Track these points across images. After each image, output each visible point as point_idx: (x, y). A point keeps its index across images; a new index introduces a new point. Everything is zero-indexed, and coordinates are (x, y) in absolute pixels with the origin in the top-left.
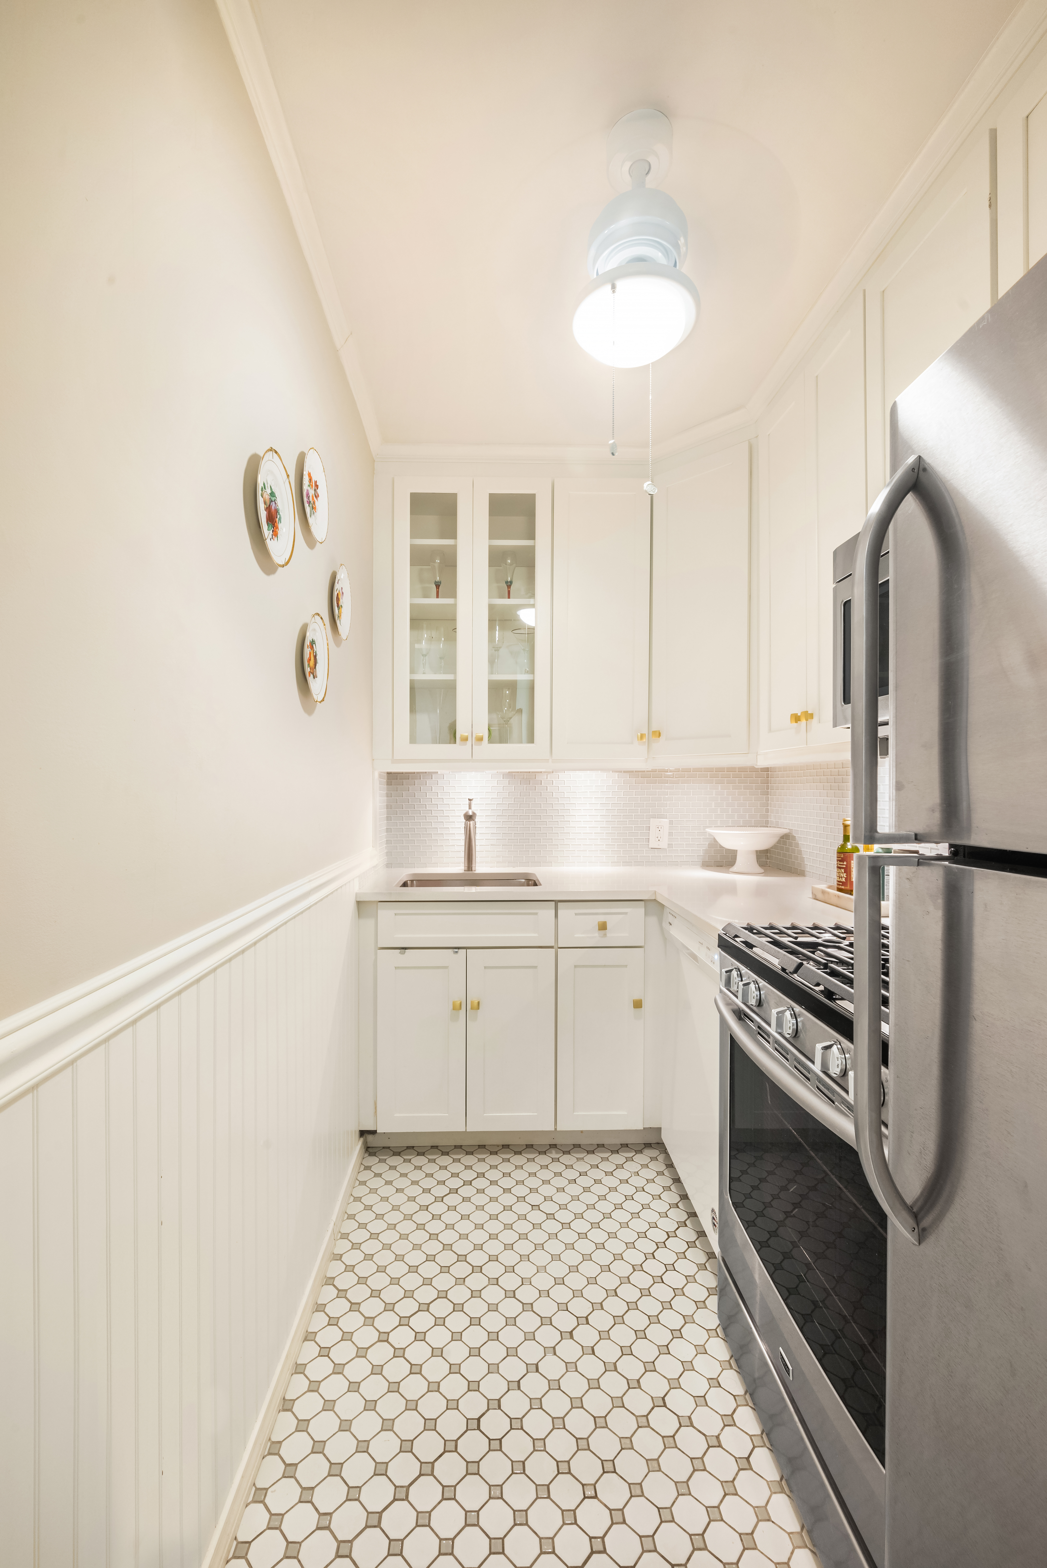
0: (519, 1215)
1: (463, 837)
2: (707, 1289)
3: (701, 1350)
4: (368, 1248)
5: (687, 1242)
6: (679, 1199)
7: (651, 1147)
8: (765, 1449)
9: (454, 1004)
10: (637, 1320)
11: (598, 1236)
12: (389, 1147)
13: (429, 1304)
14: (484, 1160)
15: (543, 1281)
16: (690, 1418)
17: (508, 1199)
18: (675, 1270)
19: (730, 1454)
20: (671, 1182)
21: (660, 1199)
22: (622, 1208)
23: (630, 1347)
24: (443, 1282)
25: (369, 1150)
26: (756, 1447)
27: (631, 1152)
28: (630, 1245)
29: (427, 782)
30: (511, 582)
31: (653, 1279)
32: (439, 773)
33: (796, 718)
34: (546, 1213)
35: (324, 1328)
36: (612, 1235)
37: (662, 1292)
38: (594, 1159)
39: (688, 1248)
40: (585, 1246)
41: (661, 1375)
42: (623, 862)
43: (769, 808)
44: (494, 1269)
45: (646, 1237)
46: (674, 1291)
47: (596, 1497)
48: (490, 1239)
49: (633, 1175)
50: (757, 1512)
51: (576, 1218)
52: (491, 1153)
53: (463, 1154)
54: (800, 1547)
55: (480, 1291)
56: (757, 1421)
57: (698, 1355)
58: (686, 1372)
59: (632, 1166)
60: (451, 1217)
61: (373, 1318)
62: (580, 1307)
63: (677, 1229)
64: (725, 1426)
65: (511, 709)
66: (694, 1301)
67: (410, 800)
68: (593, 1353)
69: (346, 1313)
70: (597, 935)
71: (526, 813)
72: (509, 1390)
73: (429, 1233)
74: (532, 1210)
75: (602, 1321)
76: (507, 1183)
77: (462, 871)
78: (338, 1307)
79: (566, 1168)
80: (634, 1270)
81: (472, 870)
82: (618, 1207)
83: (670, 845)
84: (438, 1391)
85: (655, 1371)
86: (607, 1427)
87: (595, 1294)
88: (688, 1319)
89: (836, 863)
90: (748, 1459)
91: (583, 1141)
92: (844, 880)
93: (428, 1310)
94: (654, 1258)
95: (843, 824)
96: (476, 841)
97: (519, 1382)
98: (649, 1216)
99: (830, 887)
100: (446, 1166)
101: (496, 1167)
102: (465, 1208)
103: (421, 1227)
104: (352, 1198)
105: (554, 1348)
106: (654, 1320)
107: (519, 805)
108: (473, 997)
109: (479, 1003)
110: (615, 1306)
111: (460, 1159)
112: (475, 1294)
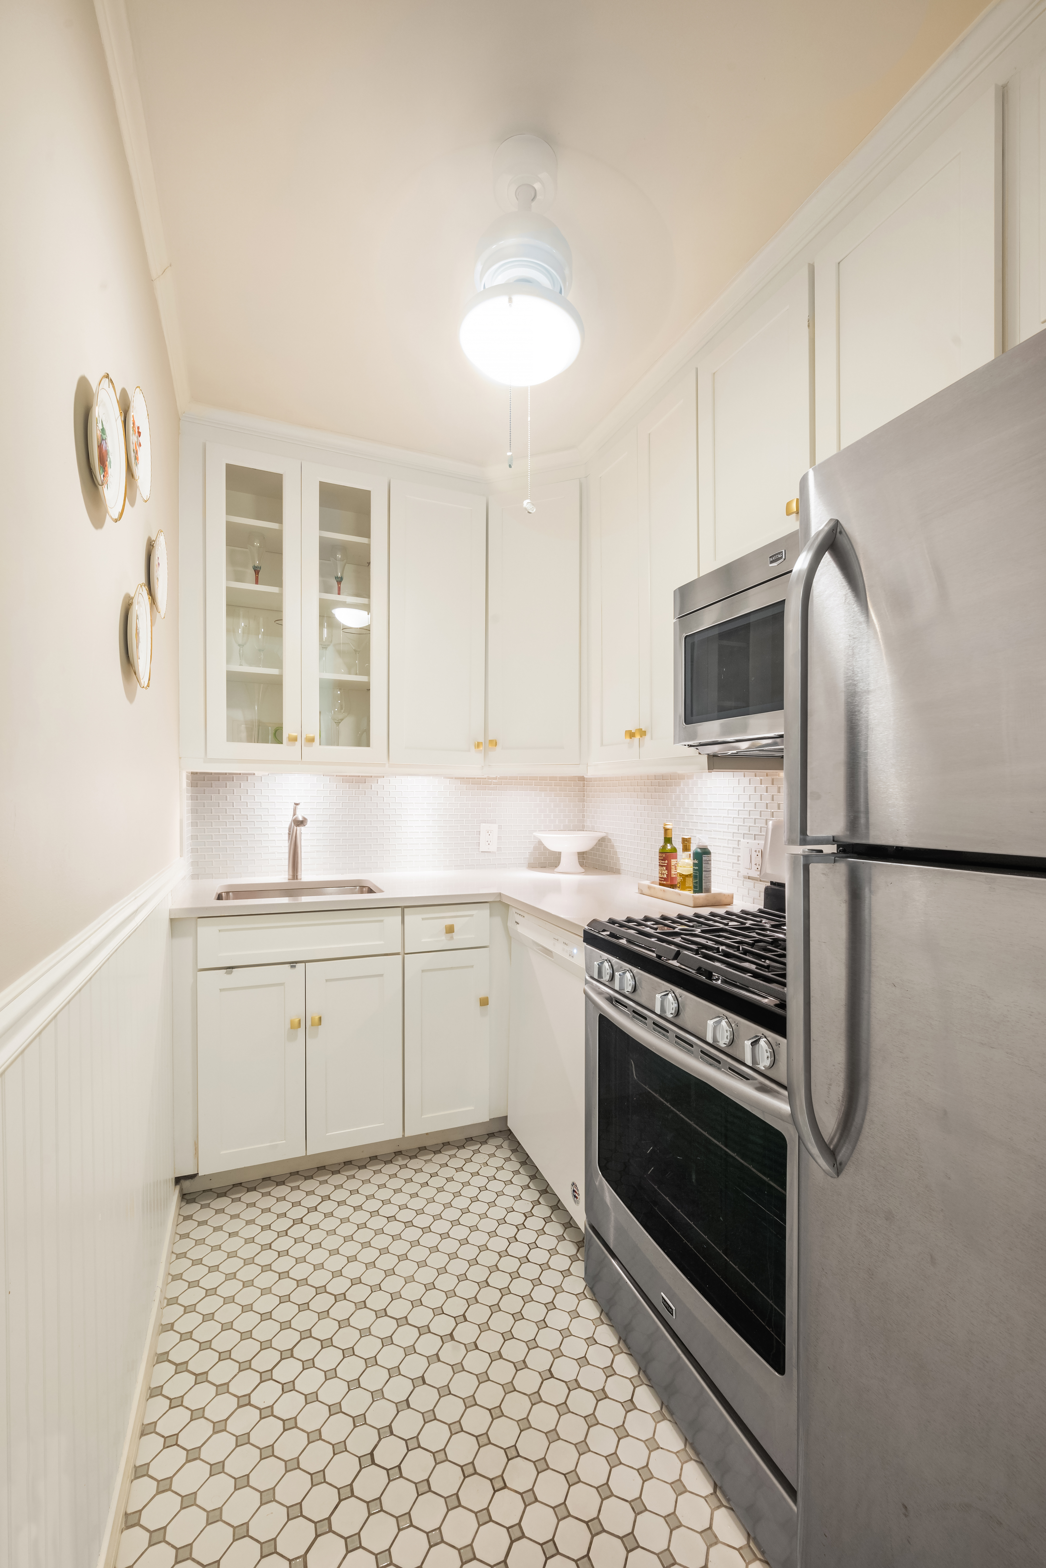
0: (375, 1231)
1: (287, 844)
2: (569, 1257)
3: (575, 1314)
4: (205, 1307)
5: (543, 1219)
6: (529, 1180)
7: (495, 1136)
8: (644, 1387)
9: (292, 1022)
10: (511, 1304)
11: (460, 1232)
12: (211, 1189)
13: (292, 1350)
14: (326, 1182)
15: (413, 1291)
16: (576, 1380)
17: (360, 1217)
18: (538, 1247)
19: (617, 1401)
20: (519, 1165)
21: (512, 1183)
22: (479, 1200)
23: (510, 1331)
24: (304, 1321)
25: (186, 1198)
26: (637, 1387)
27: (477, 1144)
28: (493, 1234)
29: (242, 784)
30: (341, 578)
31: (519, 1260)
32: (256, 775)
33: (631, 735)
34: (403, 1222)
35: (165, 1413)
36: (473, 1229)
37: (530, 1271)
38: (442, 1158)
39: (546, 1224)
40: (449, 1246)
41: (544, 1349)
42: (455, 866)
43: (585, 813)
44: (358, 1293)
45: (506, 1223)
46: (540, 1267)
47: (505, 1486)
48: (348, 1262)
49: (482, 1166)
50: (648, 1445)
51: (435, 1220)
52: (333, 1173)
53: (302, 1180)
54: (686, 1462)
55: (348, 1319)
56: (633, 1364)
57: (573, 1320)
58: (565, 1339)
59: (480, 1158)
60: (300, 1250)
61: (227, 1384)
62: (455, 1307)
63: (533, 1208)
64: (607, 1377)
65: (343, 711)
66: (560, 1271)
67: (221, 803)
68: (477, 1348)
69: (191, 1389)
70: (444, 938)
71: (355, 819)
72: (398, 1412)
73: (278, 1273)
74: (389, 1222)
75: (478, 1314)
76: (356, 1200)
77: (287, 881)
78: (179, 1385)
79: (416, 1173)
80: (501, 1257)
81: (297, 879)
82: (474, 1200)
83: (499, 849)
84: (321, 1439)
85: (538, 1346)
86: (503, 1415)
87: (467, 1289)
88: (558, 1290)
89: (658, 861)
90: (631, 1400)
91: (428, 1143)
92: (665, 876)
93: (292, 1356)
94: (517, 1241)
95: (664, 828)
96: (302, 847)
97: (407, 1400)
98: (505, 1202)
99: (653, 883)
100: (285, 1197)
101: (341, 1186)
102: (314, 1237)
103: (267, 1268)
104: (174, 1256)
105: (437, 1354)
106: (527, 1299)
107: (347, 810)
108: (313, 1012)
109: (320, 1018)
110: (489, 1296)
111: (299, 1186)
112: (343, 1324)
